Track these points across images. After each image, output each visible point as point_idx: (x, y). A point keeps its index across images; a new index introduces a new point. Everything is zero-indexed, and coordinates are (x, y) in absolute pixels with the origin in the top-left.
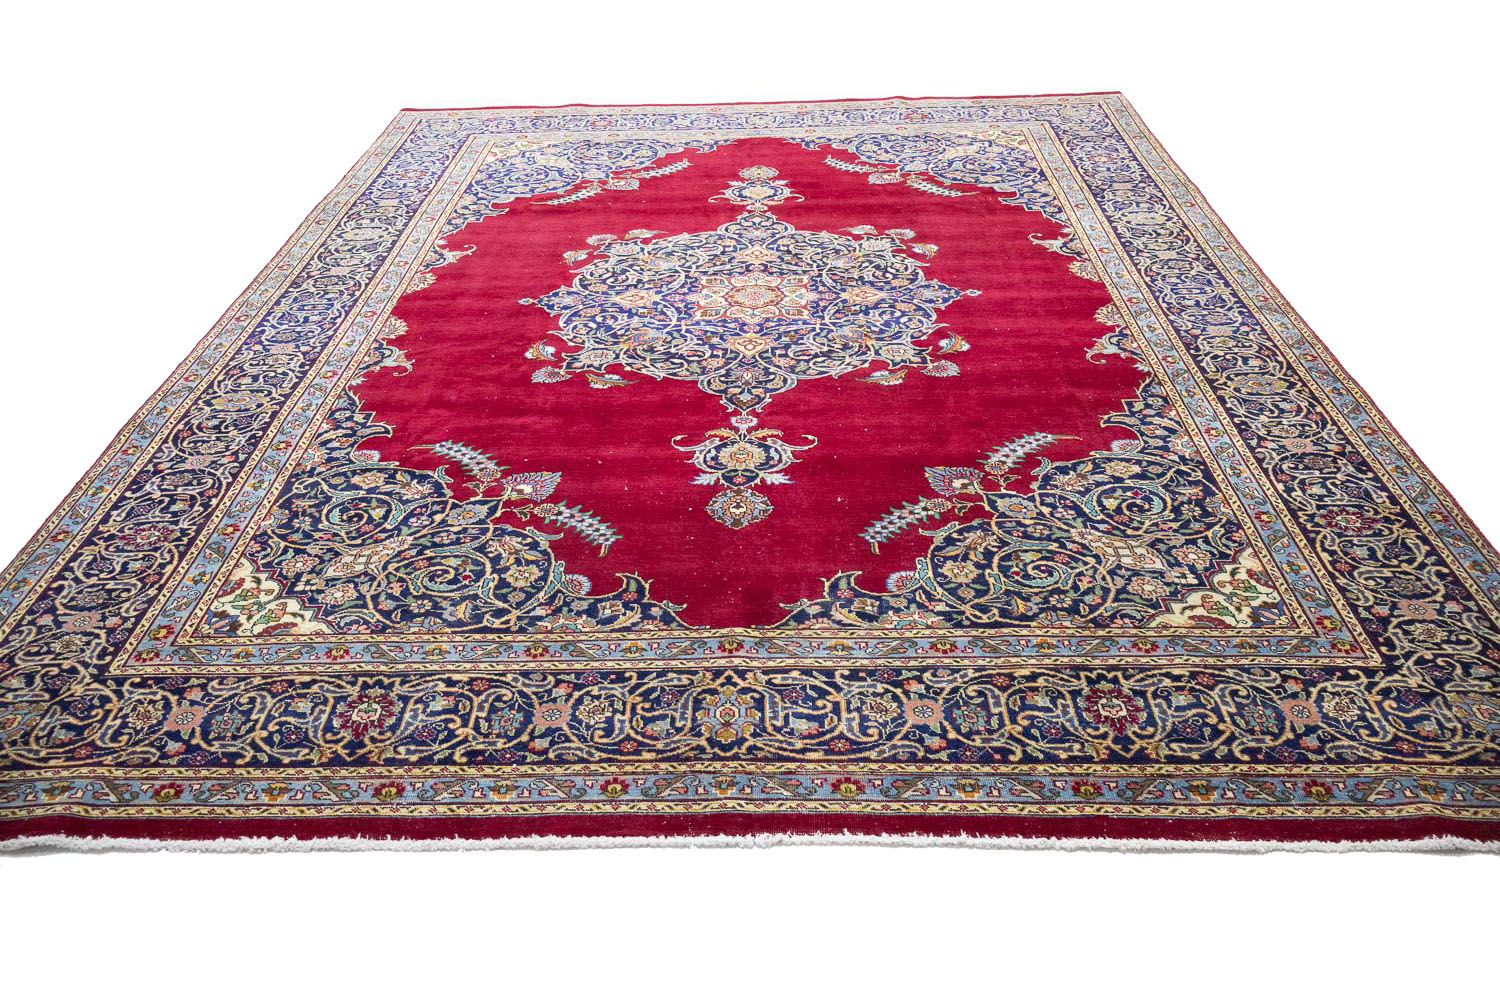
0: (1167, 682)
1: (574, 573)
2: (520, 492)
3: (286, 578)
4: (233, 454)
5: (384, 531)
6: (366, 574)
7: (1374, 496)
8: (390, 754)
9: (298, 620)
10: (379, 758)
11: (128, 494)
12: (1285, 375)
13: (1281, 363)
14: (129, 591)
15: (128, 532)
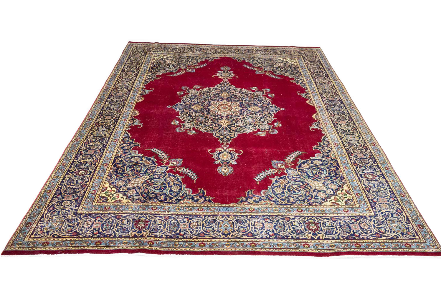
0: (326, 220)
1: (188, 188)
2: (173, 164)
3: (118, 187)
4: (99, 150)
5: (141, 174)
6: (138, 187)
7: (376, 170)
8: (148, 235)
9: (122, 199)
10: (146, 235)
11: (75, 160)
12: (358, 135)
13: (357, 132)
14: (79, 189)
15: (77, 171)
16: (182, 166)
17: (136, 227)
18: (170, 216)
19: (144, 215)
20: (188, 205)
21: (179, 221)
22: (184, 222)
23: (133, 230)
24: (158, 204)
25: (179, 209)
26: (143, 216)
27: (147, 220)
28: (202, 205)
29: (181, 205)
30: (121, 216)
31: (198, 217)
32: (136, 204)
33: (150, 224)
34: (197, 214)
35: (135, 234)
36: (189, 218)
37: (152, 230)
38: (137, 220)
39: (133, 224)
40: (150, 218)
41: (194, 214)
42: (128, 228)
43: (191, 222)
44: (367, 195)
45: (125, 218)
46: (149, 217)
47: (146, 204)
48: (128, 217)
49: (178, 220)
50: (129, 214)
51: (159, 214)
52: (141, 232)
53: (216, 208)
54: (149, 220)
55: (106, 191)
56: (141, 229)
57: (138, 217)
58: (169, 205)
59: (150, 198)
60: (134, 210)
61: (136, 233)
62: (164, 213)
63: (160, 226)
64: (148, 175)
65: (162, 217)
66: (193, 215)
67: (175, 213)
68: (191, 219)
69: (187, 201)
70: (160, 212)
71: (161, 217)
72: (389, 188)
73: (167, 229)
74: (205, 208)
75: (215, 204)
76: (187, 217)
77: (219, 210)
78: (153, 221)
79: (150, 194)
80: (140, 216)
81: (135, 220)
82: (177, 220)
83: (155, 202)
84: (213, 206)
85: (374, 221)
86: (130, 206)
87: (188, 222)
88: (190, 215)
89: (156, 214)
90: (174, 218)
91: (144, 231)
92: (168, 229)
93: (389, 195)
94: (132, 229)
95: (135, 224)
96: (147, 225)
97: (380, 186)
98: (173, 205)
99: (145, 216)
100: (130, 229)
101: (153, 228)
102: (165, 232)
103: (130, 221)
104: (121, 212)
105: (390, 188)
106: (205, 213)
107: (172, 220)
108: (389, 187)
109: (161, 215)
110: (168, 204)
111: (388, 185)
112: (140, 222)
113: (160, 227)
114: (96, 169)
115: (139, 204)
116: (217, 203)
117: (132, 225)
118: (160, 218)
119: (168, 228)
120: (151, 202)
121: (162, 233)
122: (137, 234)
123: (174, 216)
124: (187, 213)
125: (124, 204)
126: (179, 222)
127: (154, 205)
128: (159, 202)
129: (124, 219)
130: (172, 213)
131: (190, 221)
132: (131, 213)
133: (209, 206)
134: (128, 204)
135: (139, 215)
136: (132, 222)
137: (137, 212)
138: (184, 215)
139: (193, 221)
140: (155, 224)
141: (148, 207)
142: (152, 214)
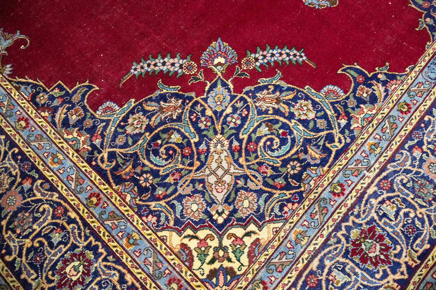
1: (322, 88)
3: (202, 221)
5: (197, 144)
8: (415, 255)
9: (255, 236)
10: (416, 262)
15: (56, 278)
16: (242, 55)
17: (376, 264)
18: (384, 174)
19: (343, 224)
20: (375, 122)
21: (410, 168)
22: (422, 161)
23: (378, 276)
24: (331, 174)
25: (376, 145)
26: (348, 229)
27: (365, 227)
28: (395, 98)
29: (366, 136)
30: (312, 273)
31: (426, 127)
32: (295, 219)
33: (383, 230)
34: (414, 122)
35: (395, 281)
36: (417, 144)
37: (407, 238)
38: (351, 248)
39: (357, 265)
40: (363, 216)
41: (410, 128)
42: (365, 283)
43: (428, 148)
45: (326, 271)
46: (358, 216)
47: (312, 196)
48: (328, 263)
49: (408, 167)
50: (317, 252)
51: (364, 193)
52: (399, 265)
53: (420, 79)
54: (367, 223)
55: (195, 254)
56: (386, 256)
57: (343, 239)
58: (349, 155)
59: (298, 177)
60: (312, 233)
61: (391, 277)
62: (367, 181)
63: (401, 213)
64: (216, 133)
65: (375, 192)
66: (411, 132)
67: (382, 159)
68: (420, 144)
69: (362, 116)
70: (359, 187)
71: (375, 195)
73: (421, 206)
74: (406, 98)
75: (407, 75)
76: (411, 148)
77: (429, 80)
78: (376, 218)
79: (283, 170)
80: (343, 235)
81: (347, 251)
82: (407, 172)
83: (320, 177)
84: (410, 82)
86: (292, 236)
87: (426, 153)
88: (409, 137)
89: (359, 199)
90: (395, 172)
91: (399, 255)
92: (424, 204)
94: (373, 276)
95: (364, 260)
96: (381, 238)
98: (354, 147)
99: (350, 223)
100: (372, 282)
101: (403, 232)
102: (429, 216)
103: (345, 265)
104: (300, 266)
106: (422, 108)
107: (399, 178)
109: (370, 191)
110: (343, 156)
112: (363, 247)
113: (406, 215)
114: (90, 228)
115: (301, 212)
116: (407, 69)
117: (362, 269)
118: (376, 198)
119: (420, 201)
120: (312, 183)
121: (427, 223)
122: (398, 276)
123: (390, 168)
124: (398, 139)
125: (276, 244)
126: (415, 170)
127: (326, 183)
128: (326, 168)
129: (329, 274)
130: (377, 165)
131: (424, 148)
132: (317, 247)
133: (406, 87)
134: (282, 234)
135: (339, 234)
136: (351, 264)
137: (325, 233)
138: (401, 146)
139: (429, 143)
140: (391, 220)
141: (324, 199)
142: (353, 206)
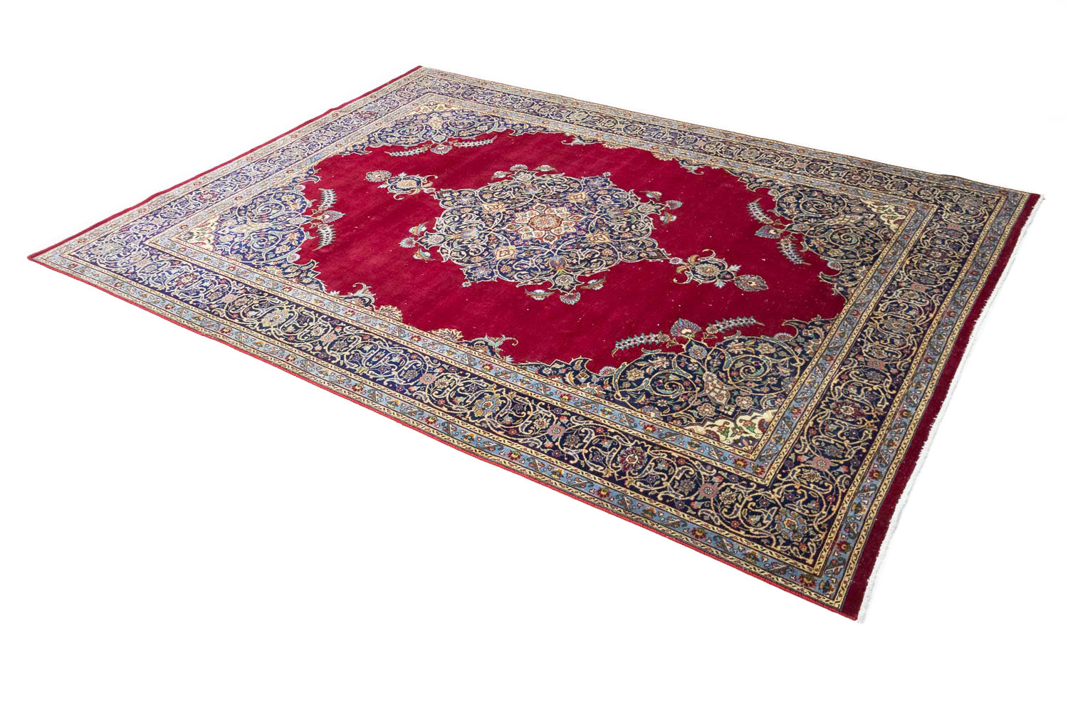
44: (171, 255)
72: (144, 282)
85: (139, 238)
93: (139, 275)
97: (159, 277)
105: (142, 284)
108: (146, 283)
111: (148, 286)
